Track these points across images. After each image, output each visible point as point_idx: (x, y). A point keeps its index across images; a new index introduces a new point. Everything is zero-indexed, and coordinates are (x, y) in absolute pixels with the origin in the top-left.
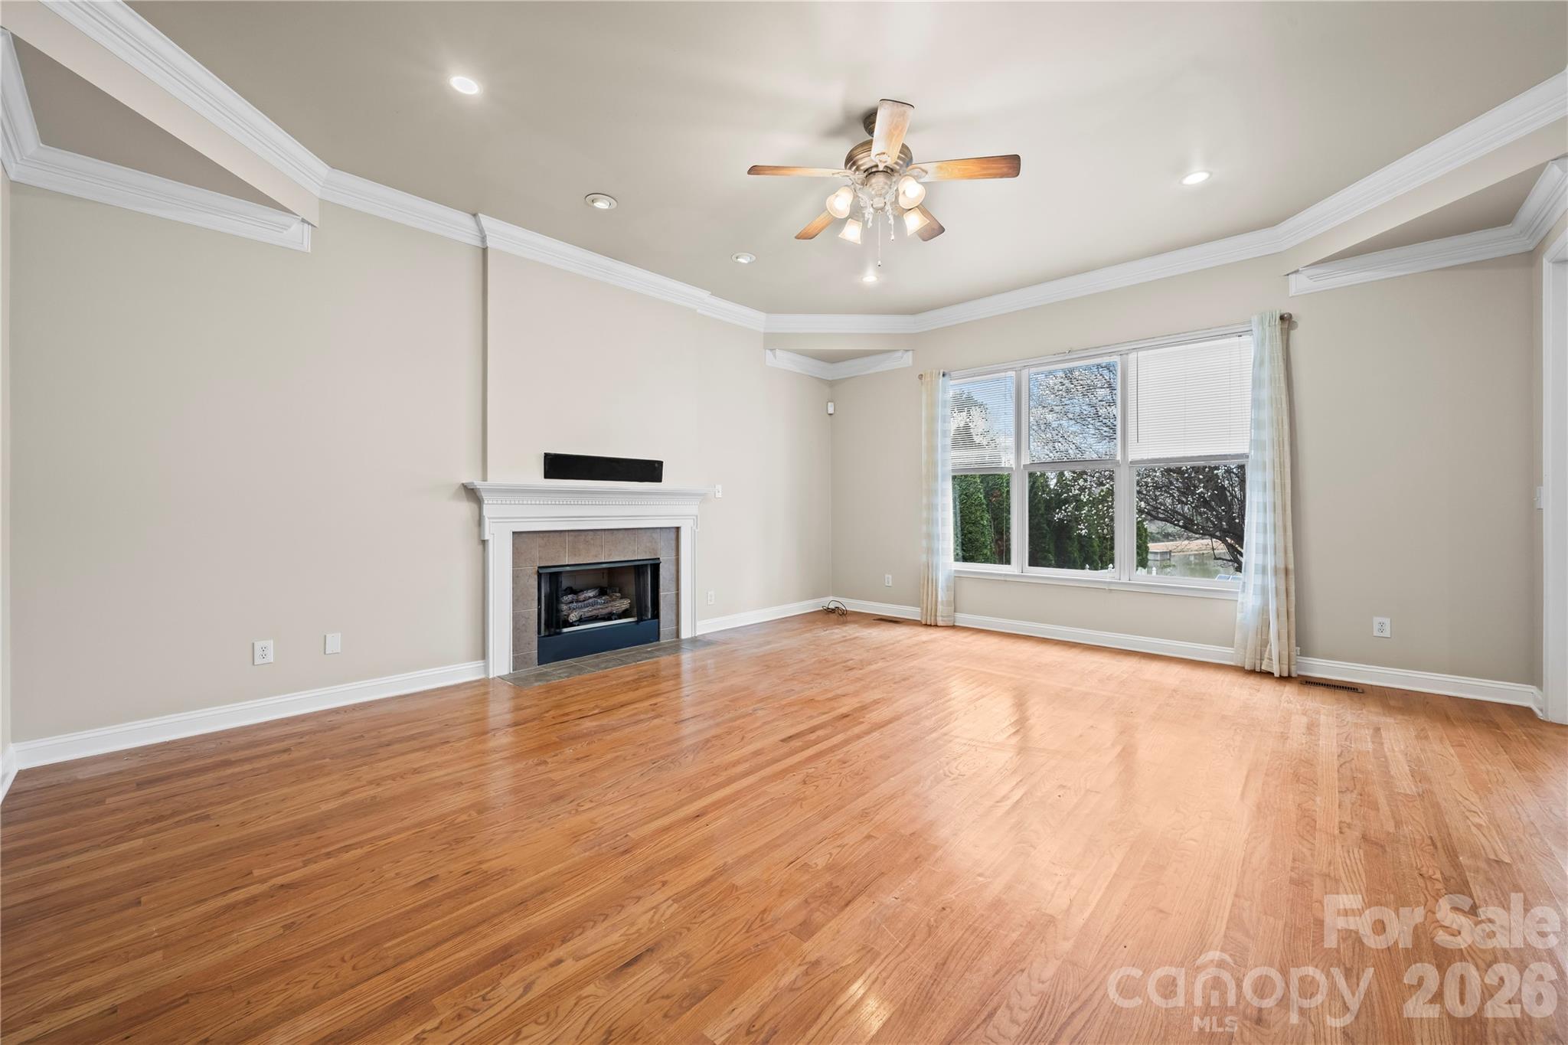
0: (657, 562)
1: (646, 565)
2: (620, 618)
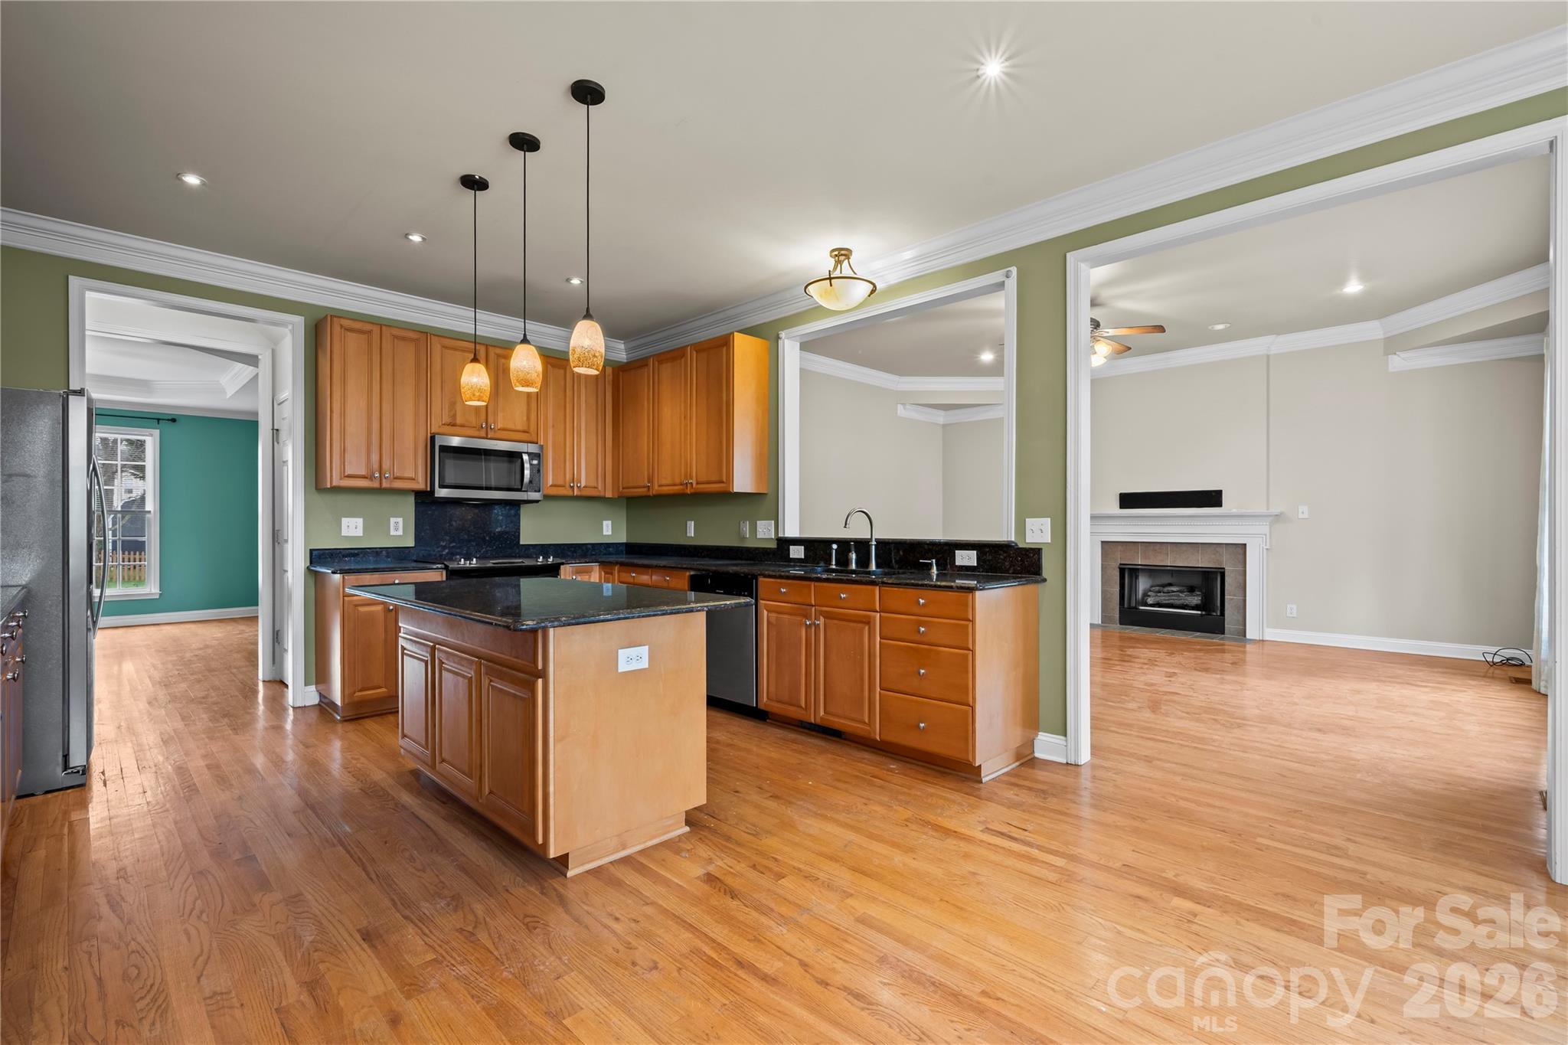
0: (1223, 570)
1: (1216, 572)
2: (1193, 610)
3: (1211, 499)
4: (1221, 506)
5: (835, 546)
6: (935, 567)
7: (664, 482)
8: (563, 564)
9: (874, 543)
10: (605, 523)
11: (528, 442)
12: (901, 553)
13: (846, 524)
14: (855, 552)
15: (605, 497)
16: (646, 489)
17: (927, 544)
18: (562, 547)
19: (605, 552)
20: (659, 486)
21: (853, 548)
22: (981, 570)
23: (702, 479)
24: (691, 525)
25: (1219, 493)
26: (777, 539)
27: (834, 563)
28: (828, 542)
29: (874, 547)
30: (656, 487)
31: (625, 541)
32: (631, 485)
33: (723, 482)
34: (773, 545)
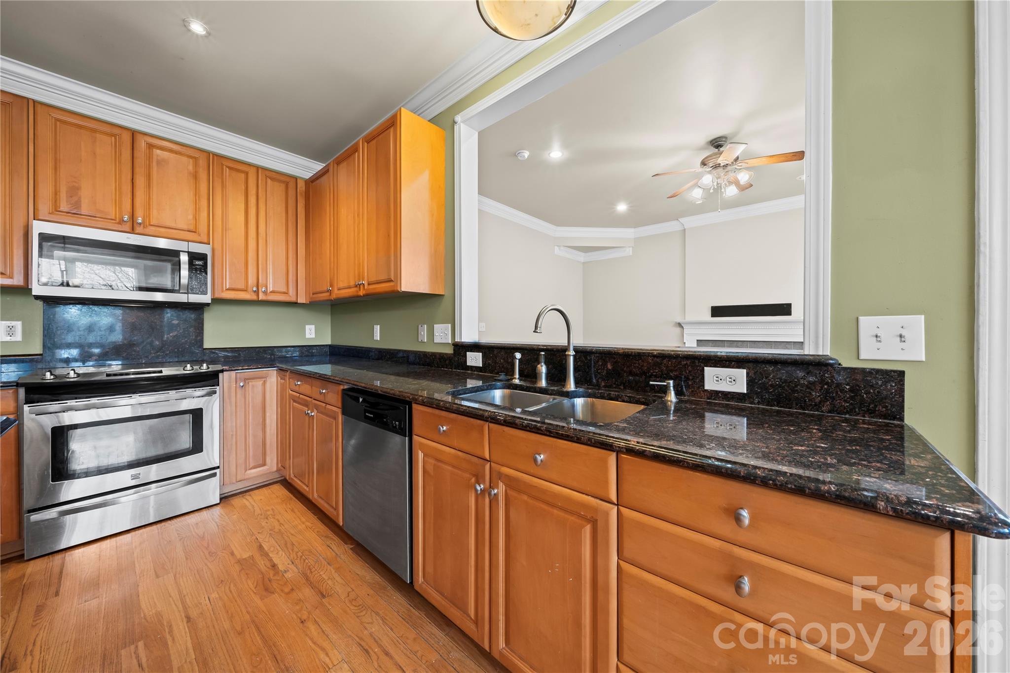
3: (784, 309)
4: (791, 315)
5: (518, 355)
6: (673, 393)
7: (341, 285)
8: (222, 371)
9: (572, 353)
10: (307, 327)
11: (188, 241)
12: (610, 367)
13: (536, 327)
14: (545, 363)
15: (297, 303)
16: (328, 294)
17: (654, 356)
18: (257, 350)
19: (306, 353)
20: (339, 289)
21: (542, 359)
22: (756, 401)
23: (373, 279)
24: (377, 329)
25: (789, 305)
26: (453, 345)
27: (517, 376)
28: (510, 350)
29: (572, 358)
30: (336, 291)
31: (329, 343)
32: (318, 290)
33: (391, 281)
34: (450, 351)
